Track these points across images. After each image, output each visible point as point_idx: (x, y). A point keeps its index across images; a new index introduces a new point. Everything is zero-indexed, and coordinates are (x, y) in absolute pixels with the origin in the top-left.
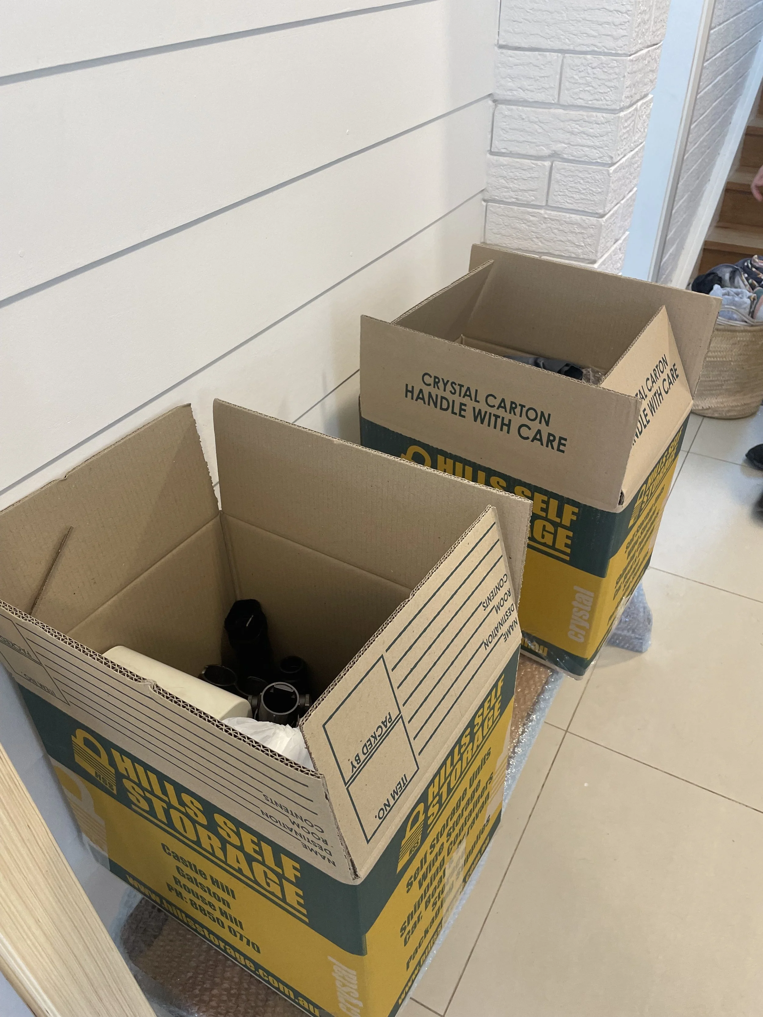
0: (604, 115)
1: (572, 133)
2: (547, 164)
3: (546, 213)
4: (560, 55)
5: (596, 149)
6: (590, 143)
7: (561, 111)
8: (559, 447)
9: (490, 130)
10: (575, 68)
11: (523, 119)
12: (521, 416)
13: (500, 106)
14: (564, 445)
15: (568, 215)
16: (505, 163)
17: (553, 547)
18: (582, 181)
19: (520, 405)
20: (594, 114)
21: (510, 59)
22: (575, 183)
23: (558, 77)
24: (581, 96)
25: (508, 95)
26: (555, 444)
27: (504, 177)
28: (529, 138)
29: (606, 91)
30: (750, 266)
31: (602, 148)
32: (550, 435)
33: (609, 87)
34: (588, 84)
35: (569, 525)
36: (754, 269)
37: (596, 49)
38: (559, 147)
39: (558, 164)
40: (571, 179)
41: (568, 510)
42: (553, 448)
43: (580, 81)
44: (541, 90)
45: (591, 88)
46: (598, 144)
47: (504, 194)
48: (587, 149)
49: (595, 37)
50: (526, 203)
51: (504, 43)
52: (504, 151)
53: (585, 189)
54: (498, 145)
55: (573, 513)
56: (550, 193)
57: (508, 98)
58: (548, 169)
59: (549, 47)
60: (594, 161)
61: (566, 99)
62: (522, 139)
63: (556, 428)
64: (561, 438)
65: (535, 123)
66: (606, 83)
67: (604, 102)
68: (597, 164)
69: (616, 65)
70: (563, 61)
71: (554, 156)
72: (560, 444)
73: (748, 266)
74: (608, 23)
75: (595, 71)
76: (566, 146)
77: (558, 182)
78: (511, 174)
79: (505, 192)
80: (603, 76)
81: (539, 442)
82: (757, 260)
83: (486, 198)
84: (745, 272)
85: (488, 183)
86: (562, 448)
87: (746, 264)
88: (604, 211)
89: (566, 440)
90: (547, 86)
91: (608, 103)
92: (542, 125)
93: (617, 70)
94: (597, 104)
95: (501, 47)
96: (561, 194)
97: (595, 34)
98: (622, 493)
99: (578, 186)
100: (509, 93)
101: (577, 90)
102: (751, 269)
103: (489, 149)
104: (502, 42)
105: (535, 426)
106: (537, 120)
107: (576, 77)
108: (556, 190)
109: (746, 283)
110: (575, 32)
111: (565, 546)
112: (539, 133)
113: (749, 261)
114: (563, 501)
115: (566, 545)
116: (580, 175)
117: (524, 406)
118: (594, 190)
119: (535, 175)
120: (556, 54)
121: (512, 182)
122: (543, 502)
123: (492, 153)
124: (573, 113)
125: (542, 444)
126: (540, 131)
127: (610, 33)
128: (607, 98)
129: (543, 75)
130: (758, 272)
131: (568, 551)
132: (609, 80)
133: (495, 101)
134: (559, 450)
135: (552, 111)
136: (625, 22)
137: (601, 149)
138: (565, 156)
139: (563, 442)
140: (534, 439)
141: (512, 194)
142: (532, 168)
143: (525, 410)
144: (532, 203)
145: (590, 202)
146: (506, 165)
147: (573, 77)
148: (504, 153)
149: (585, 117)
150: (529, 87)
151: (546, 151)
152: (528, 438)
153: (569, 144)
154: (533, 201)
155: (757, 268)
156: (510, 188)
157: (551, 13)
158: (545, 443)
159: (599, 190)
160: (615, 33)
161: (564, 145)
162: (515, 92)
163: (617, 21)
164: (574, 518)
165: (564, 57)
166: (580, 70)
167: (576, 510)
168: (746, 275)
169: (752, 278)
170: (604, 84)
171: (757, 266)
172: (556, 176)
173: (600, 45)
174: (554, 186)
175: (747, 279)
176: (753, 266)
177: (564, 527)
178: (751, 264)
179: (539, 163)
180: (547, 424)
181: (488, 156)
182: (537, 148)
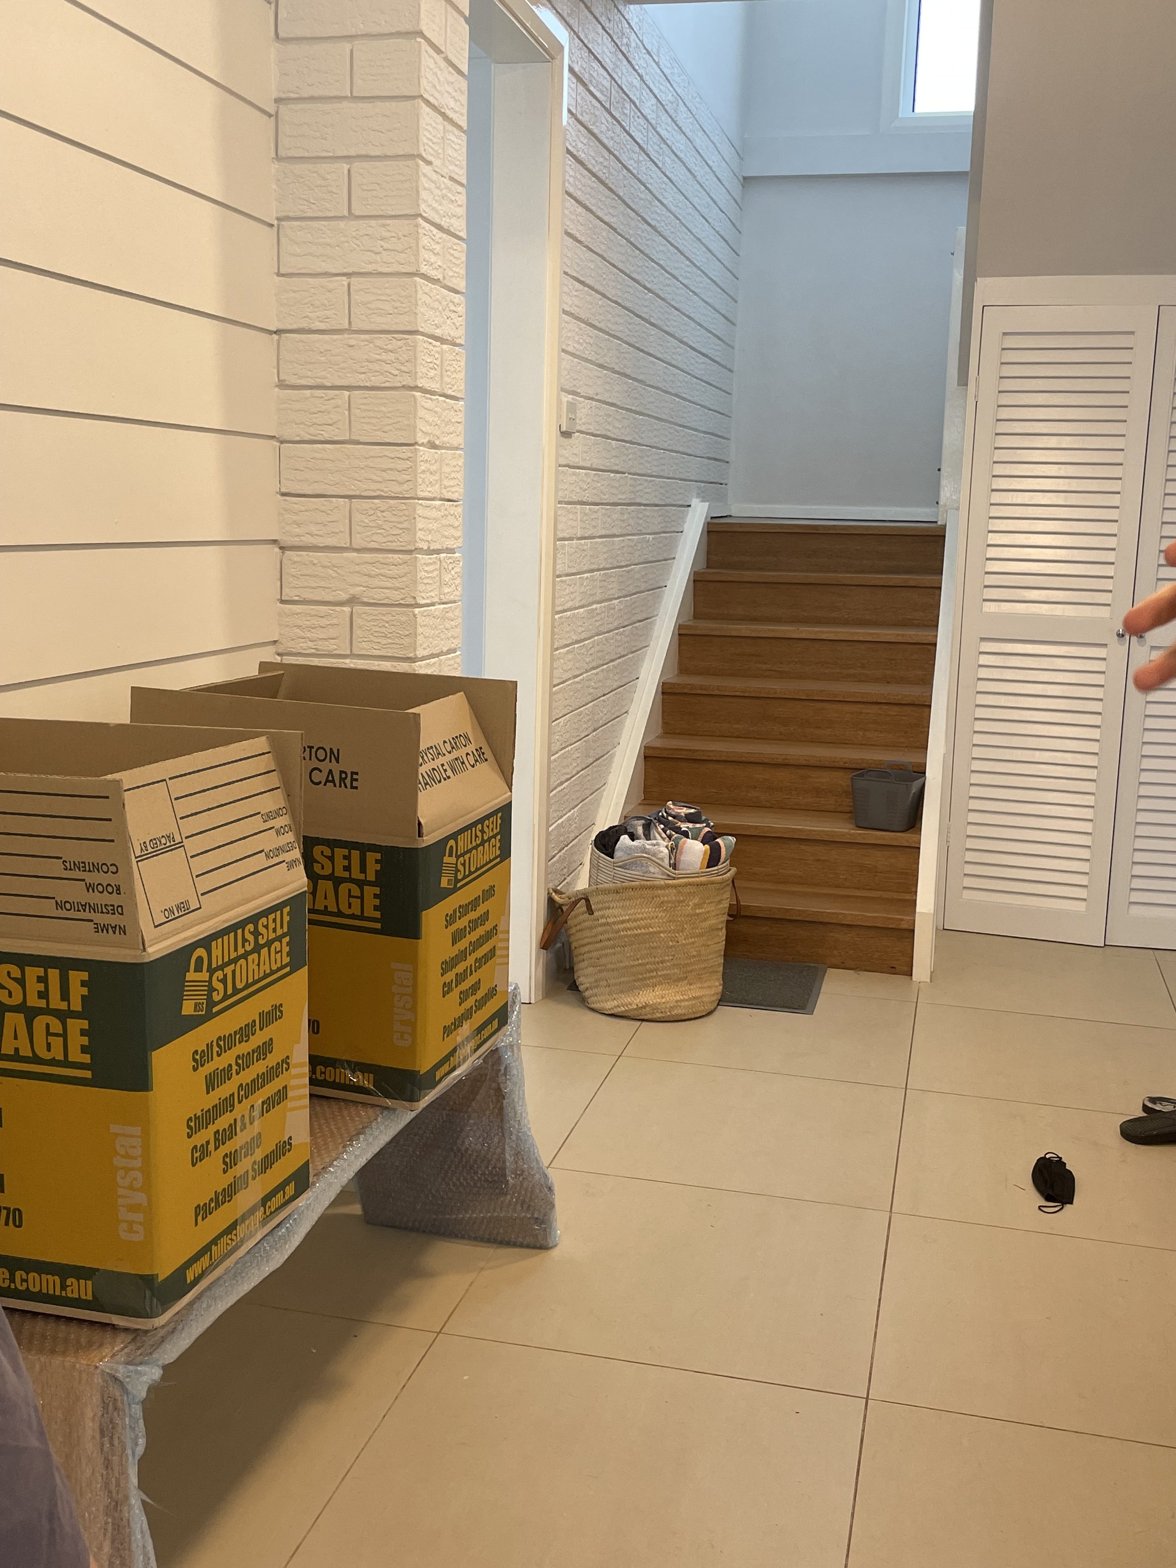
0: (400, 556)
1: (369, 576)
2: (347, 609)
3: (351, 662)
4: (346, 500)
5: (396, 590)
6: (389, 585)
7: (355, 554)
8: (352, 784)
9: (279, 577)
10: (365, 512)
11: (314, 564)
12: (310, 759)
13: (287, 553)
14: (357, 780)
15: (376, 663)
16: (300, 611)
17: (362, 917)
18: (387, 625)
19: (308, 747)
20: (390, 556)
21: (295, 505)
22: (380, 627)
23: (347, 521)
24: (373, 538)
25: (296, 541)
26: (348, 781)
27: (299, 627)
28: (323, 584)
29: (398, 533)
30: (665, 814)
31: (403, 589)
32: (341, 772)
33: (401, 529)
34: (380, 527)
35: (374, 880)
36: (670, 818)
37: (383, 494)
38: (357, 590)
39: (358, 609)
40: (375, 623)
41: (371, 857)
42: (346, 787)
43: (371, 524)
44: (331, 535)
45: (383, 531)
46: (398, 585)
47: (301, 645)
48: (388, 591)
49: (381, 482)
50: (327, 653)
51: (287, 491)
52: (297, 598)
53: (391, 633)
54: (288, 593)
55: (377, 861)
56: (354, 641)
57: (297, 544)
58: (348, 615)
59: (334, 493)
60: (397, 603)
61: (358, 542)
62: (315, 585)
63: (347, 764)
64: (353, 773)
65: (328, 567)
66: (398, 525)
67: (399, 543)
68: (400, 605)
69: (404, 508)
70: (350, 505)
71: (352, 601)
72: (353, 780)
73: (663, 816)
74: (391, 469)
75: (384, 514)
76: (365, 589)
77: (360, 627)
78: (308, 623)
79: (303, 643)
80: (394, 519)
81: (332, 784)
82: (672, 806)
83: (280, 651)
84: (661, 822)
85: (281, 634)
86: (355, 784)
87: (660, 814)
88: (415, 655)
89: (357, 774)
90: (337, 531)
91: (402, 544)
92: (336, 569)
93: (406, 513)
94: (393, 546)
95: (284, 494)
96: (365, 640)
97: (378, 479)
98: (420, 824)
99: (383, 630)
100: (297, 539)
101: (370, 533)
102: (667, 819)
103: (279, 597)
104: (283, 490)
105: (325, 766)
106: (329, 564)
107: (366, 521)
108: (361, 636)
109: (664, 835)
110: (359, 479)
111: (374, 910)
112: (334, 578)
113: (663, 810)
114: (364, 848)
115: (376, 908)
116: (384, 618)
117: (313, 747)
118: (401, 632)
119: (335, 621)
120: (343, 500)
121: (309, 631)
122: (345, 857)
123: (282, 602)
124: (367, 556)
125: (335, 786)
126: (334, 575)
127: (394, 478)
128: (401, 540)
129: (330, 520)
130: (676, 821)
131: (378, 914)
132: (401, 523)
133: (281, 548)
134: (352, 787)
135: (345, 554)
136: (408, 468)
137: (401, 590)
138: (365, 600)
139: (355, 777)
140: (327, 781)
141: (310, 644)
142: (330, 615)
143: (313, 751)
144: (335, 652)
145: (398, 646)
146: (300, 613)
147: (362, 521)
148: (297, 601)
149: (381, 560)
150: (317, 533)
151: (344, 596)
152: (320, 782)
153: (368, 587)
154: (335, 650)
155: (674, 817)
156: (308, 638)
157: (334, 461)
158: (338, 785)
159: (407, 633)
160: (399, 479)
161: (362, 588)
162: (303, 538)
163: (399, 467)
164: (378, 867)
165: (351, 503)
166: (370, 514)
167: (378, 856)
168: (662, 826)
169: (670, 829)
170: (396, 526)
171: (673, 813)
172: (357, 621)
173: (385, 489)
174: (357, 632)
175: (664, 831)
176: (669, 814)
177: (370, 884)
178: (666, 812)
179: (338, 608)
180: (337, 761)
181: (279, 604)
182: (334, 593)
